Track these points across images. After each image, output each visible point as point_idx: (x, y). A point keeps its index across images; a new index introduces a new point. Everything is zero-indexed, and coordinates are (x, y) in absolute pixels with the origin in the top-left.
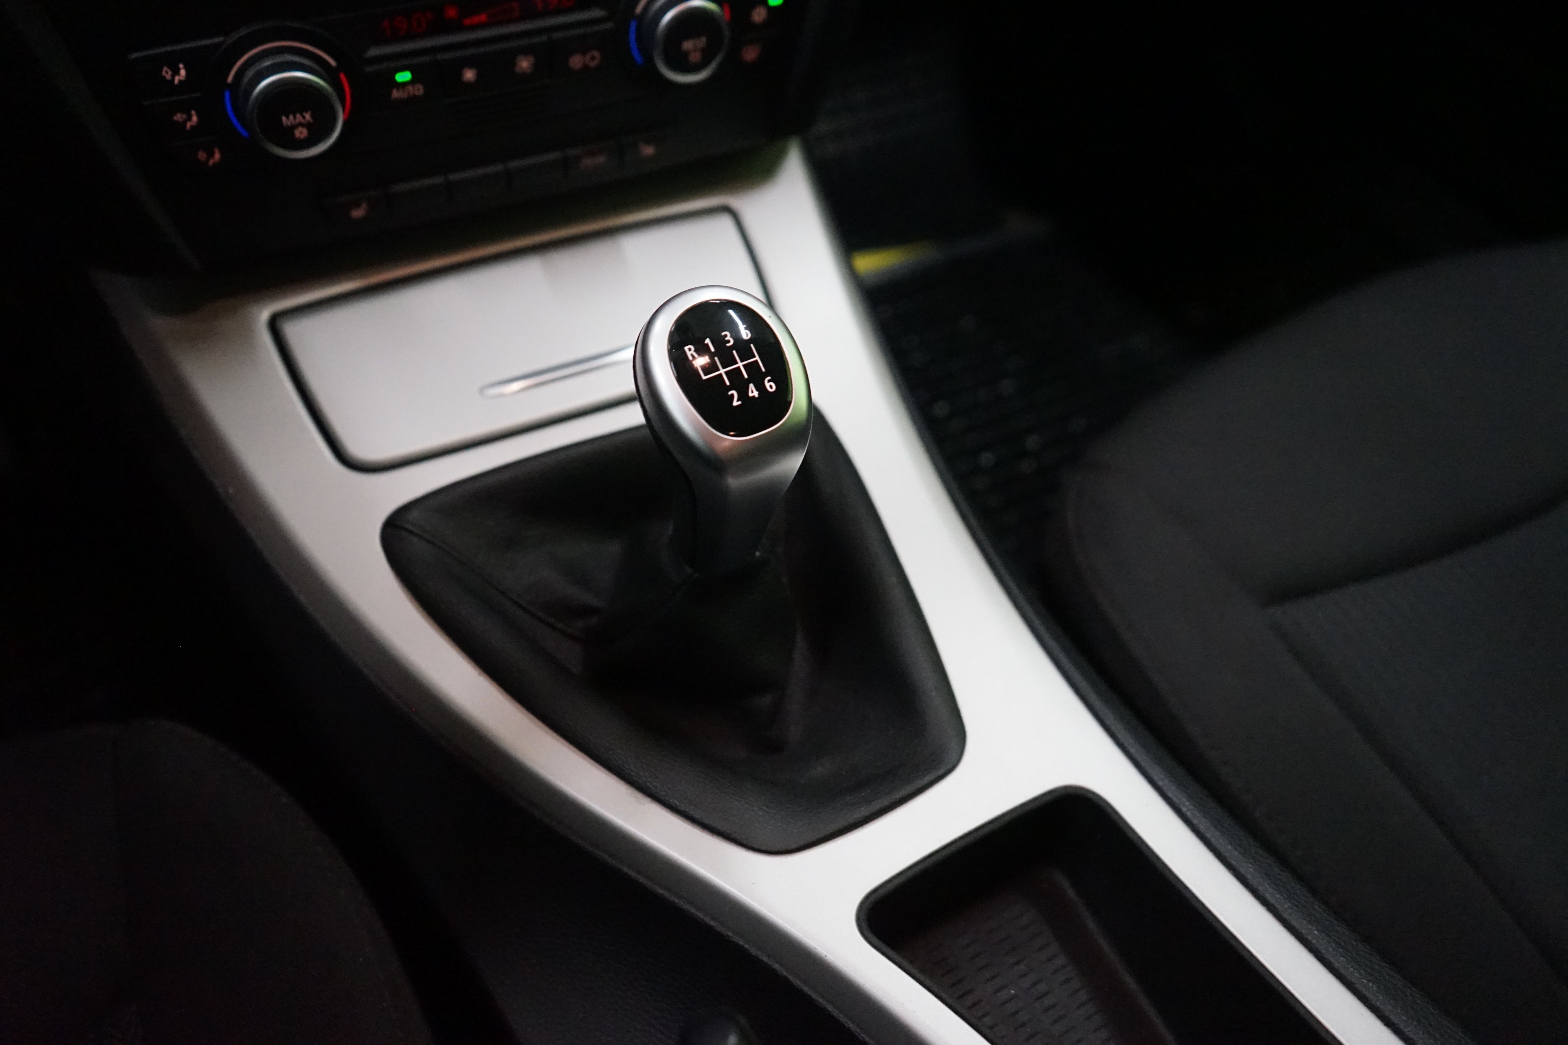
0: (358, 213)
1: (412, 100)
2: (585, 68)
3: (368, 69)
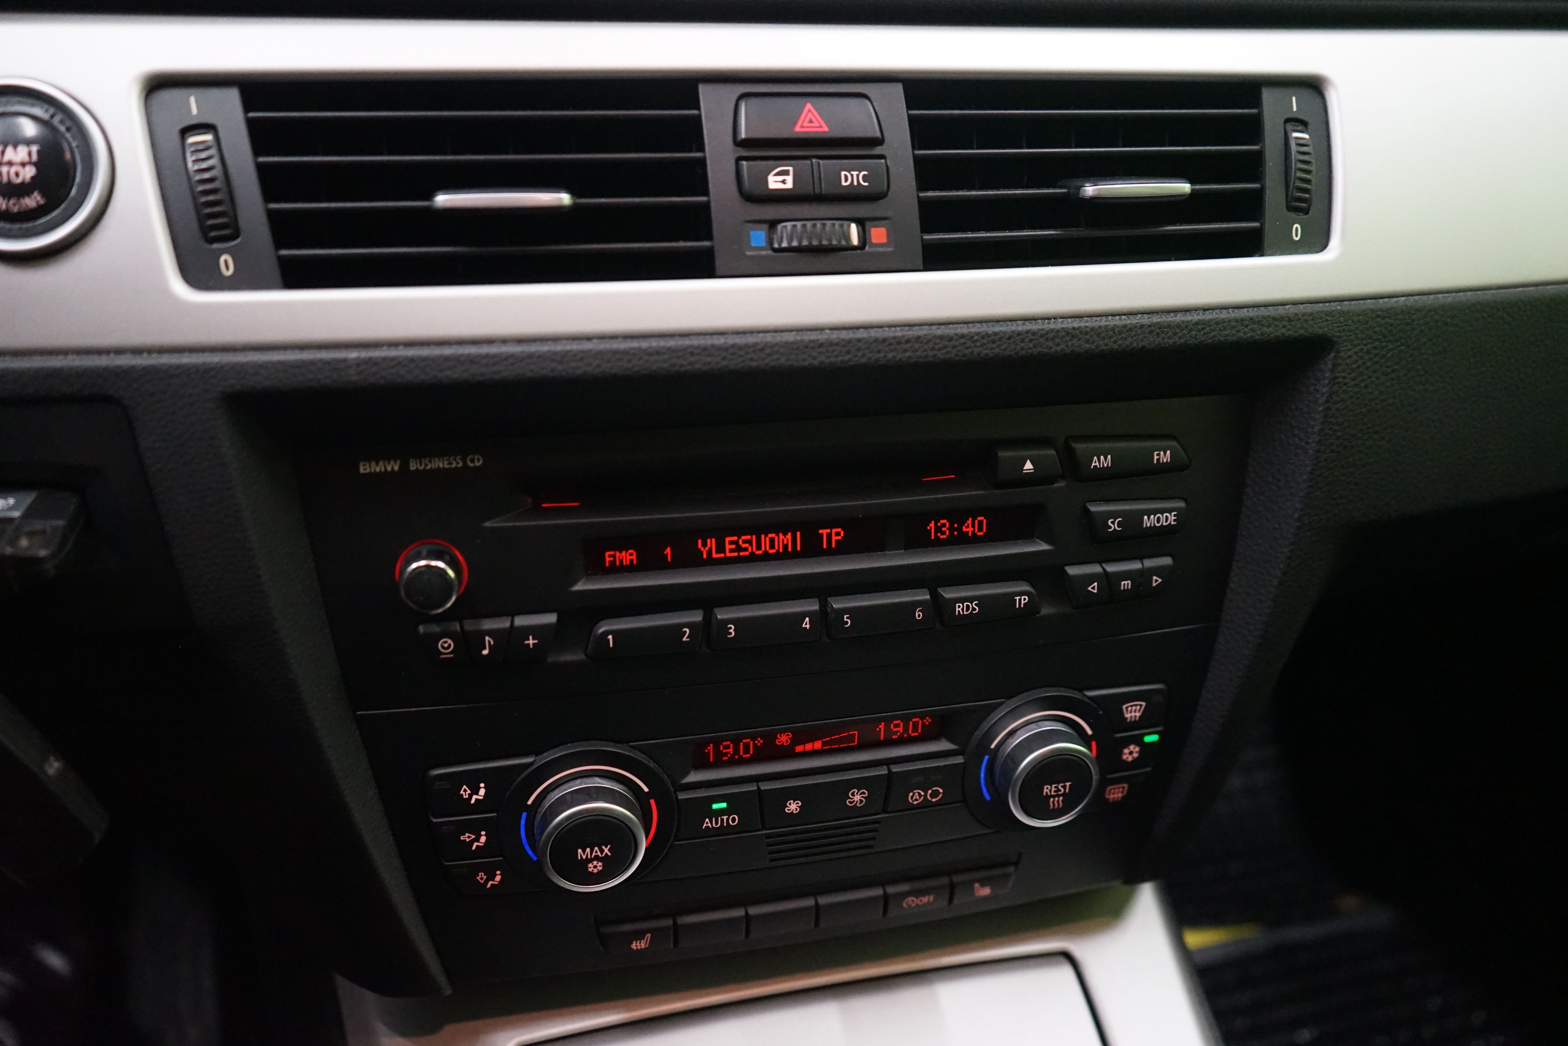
0: (639, 945)
1: (724, 830)
2: (926, 803)
3: (682, 796)
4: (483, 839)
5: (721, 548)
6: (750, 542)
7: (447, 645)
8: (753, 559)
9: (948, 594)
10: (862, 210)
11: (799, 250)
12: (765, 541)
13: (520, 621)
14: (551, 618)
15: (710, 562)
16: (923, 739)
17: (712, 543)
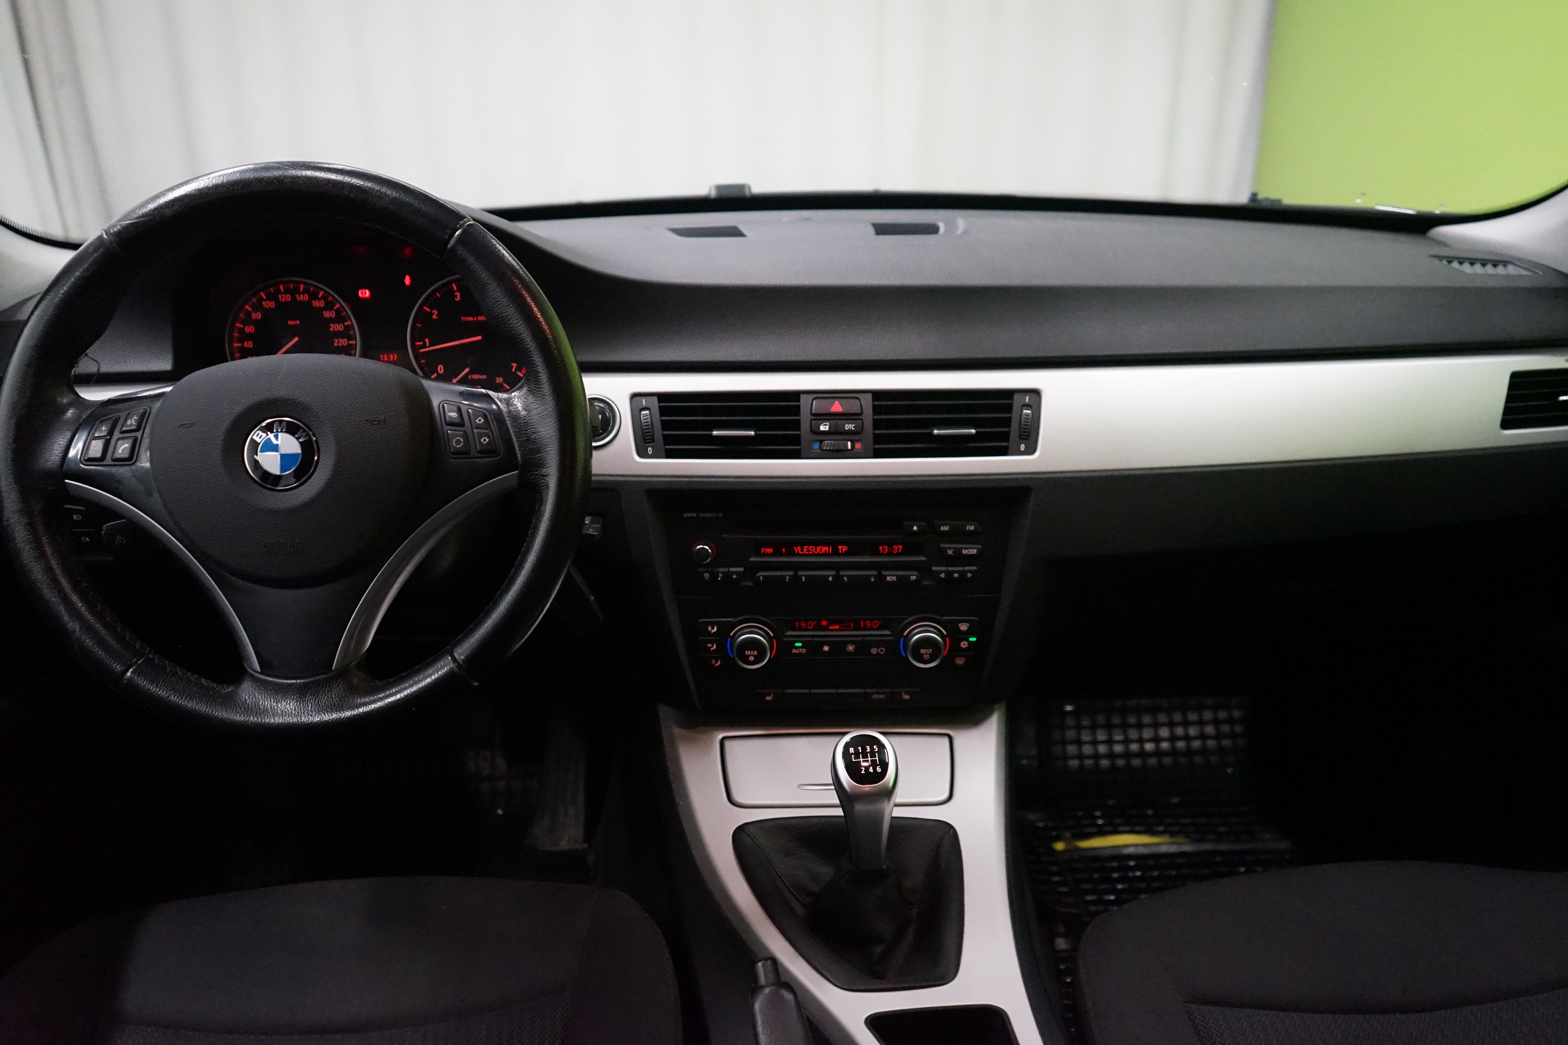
0: (768, 698)
1: (801, 654)
2: (878, 654)
3: (785, 639)
4: (715, 647)
5: (802, 550)
6: (813, 549)
7: (707, 575)
8: (813, 555)
9: (884, 573)
10: (852, 437)
11: (830, 450)
12: (818, 549)
13: (732, 569)
14: (741, 569)
15: (798, 555)
16: (879, 629)
17: (799, 548)
